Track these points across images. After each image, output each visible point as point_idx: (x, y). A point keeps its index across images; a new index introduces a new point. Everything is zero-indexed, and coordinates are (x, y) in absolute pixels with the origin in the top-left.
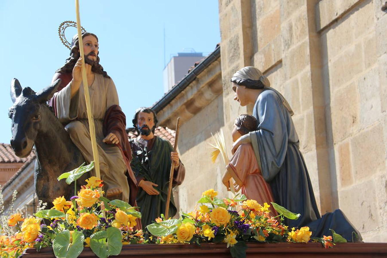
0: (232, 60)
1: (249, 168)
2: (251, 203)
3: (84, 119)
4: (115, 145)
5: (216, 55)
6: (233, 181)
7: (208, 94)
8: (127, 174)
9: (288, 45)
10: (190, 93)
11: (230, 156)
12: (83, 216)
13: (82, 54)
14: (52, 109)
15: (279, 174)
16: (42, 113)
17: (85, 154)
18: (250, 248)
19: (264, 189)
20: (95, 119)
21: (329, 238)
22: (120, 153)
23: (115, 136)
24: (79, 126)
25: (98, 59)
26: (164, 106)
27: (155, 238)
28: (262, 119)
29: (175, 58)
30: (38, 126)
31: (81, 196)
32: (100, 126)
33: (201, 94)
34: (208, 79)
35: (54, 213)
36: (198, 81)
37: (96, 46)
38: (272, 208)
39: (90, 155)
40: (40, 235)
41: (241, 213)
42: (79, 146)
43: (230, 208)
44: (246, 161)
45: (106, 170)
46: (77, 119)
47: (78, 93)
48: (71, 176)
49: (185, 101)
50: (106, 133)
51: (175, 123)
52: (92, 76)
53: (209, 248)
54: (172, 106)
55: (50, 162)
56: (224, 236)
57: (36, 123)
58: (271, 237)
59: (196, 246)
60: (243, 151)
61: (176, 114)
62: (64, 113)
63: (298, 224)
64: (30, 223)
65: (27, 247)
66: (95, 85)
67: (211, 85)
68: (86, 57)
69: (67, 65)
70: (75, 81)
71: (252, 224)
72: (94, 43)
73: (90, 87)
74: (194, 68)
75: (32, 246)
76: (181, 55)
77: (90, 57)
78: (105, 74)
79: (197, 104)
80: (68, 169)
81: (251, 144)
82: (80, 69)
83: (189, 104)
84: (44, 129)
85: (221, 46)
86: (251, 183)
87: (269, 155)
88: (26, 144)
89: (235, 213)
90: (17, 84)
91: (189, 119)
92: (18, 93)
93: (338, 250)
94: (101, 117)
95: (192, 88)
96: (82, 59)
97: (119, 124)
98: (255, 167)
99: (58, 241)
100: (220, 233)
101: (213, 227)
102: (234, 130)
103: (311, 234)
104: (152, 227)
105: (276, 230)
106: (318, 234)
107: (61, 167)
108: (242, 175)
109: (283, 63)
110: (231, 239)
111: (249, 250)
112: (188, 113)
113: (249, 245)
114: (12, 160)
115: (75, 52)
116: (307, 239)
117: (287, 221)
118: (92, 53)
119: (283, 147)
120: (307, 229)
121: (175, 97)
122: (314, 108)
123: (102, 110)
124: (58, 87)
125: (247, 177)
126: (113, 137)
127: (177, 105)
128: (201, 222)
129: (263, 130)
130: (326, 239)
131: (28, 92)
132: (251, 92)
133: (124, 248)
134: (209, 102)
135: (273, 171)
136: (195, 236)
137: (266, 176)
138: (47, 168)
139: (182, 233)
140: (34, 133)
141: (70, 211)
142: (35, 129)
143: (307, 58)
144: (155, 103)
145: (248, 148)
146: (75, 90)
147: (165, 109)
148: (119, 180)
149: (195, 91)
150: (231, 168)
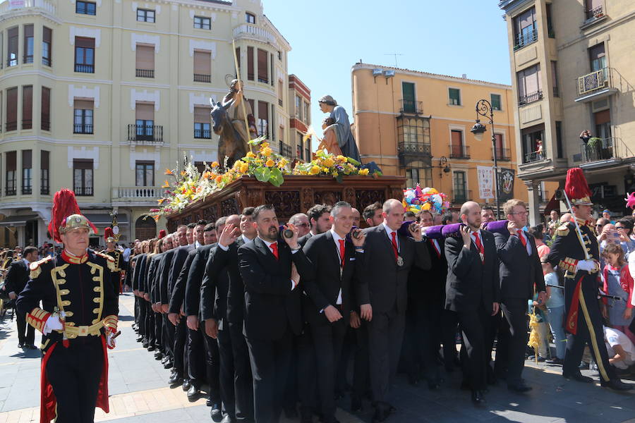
1: (333, 142)
6: (323, 147)
15: (345, 145)
17: (241, 135)
28: (338, 119)
42: (239, 132)
44: (331, 138)
47: (237, 107)
55: (227, 138)
56: (332, 172)
58: (351, 173)
60: (329, 134)
70: (237, 101)
81: (333, 130)
86: (333, 148)
87: (342, 136)
88: (220, 128)
97: (253, 122)
101: (326, 167)
103: (369, 171)
108: (329, 145)
110: (335, 173)
111: (343, 179)
116: (367, 174)
119: (348, 132)
120: (367, 169)
125: (331, 145)
129: (339, 123)
132: (330, 107)
135: (343, 143)
137: (340, 146)
138: (226, 141)
145: (332, 132)
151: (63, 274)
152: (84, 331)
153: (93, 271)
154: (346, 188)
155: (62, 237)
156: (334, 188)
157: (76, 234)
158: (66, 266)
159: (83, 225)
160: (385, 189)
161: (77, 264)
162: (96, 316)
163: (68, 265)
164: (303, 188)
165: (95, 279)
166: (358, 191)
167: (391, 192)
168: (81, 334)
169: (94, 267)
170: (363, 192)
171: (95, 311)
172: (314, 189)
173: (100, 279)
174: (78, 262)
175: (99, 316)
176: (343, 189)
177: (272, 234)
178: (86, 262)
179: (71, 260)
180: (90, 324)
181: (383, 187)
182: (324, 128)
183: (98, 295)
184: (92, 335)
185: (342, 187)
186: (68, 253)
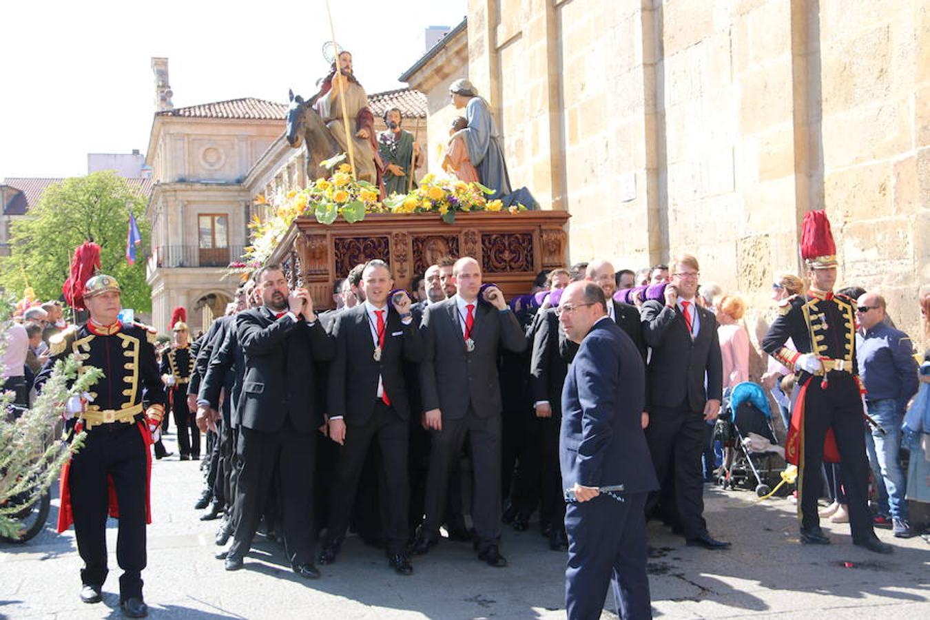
0: (478, 29)
1: (461, 158)
2: (461, 183)
3: (340, 118)
4: (365, 138)
5: (463, 27)
6: (449, 166)
7: (455, 62)
8: (374, 160)
9: (528, 18)
10: (440, 60)
11: (447, 147)
12: (338, 192)
13: (338, 68)
14: (317, 112)
15: (482, 162)
16: (309, 115)
17: (342, 145)
18: (458, 215)
19: (472, 172)
20: (350, 118)
21: (515, 207)
22: (369, 145)
23: (365, 132)
24: (337, 124)
25: (352, 71)
26: (417, 71)
27: (390, 209)
28: (471, 120)
29: (427, 30)
30: (306, 125)
31: (336, 177)
32: (354, 123)
33: (449, 61)
34: (456, 48)
35: (317, 190)
36: (446, 50)
37: (350, 61)
38: (475, 187)
39: (346, 146)
40: (307, 206)
41: (453, 191)
42: (338, 141)
43: (445, 187)
44: (458, 153)
45: (358, 157)
46: (337, 119)
47: (336, 99)
48: (329, 163)
49: (435, 67)
50: (358, 128)
51: (425, 87)
52: (347, 84)
53: (428, 215)
54: (423, 72)
55: (316, 152)
56: (439, 207)
57: (304, 123)
58: (473, 208)
59: (419, 215)
60: (456, 145)
61: (426, 80)
62: (327, 114)
63: (493, 198)
64: (300, 197)
65: (298, 215)
66: (350, 90)
67: (458, 53)
68: (341, 70)
69: (328, 77)
70: (334, 90)
71: (460, 198)
72: (348, 59)
73: (346, 94)
74: (444, 37)
75: (302, 214)
76: (432, 28)
77: (346, 70)
78: (357, 83)
79: (446, 70)
80: (329, 156)
81: (462, 139)
82: (337, 81)
83: (438, 71)
84: (311, 127)
85: (468, 17)
86: (462, 169)
87: (476, 147)
88: (297, 138)
89: (448, 191)
90: (291, 93)
91: (437, 84)
92: (291, 99)
93: (522, 216)
94: (355, 116)
95: (441, 55)
96: (338, 72)
97: (368, 122)
98: (465, 156)
99: (319, 211)
100: (435, 206)
101: (430, 200)
102: (450, 129)
103: (502, 204)
104: (386, 201)
105: (477, 203)
106: (506, 205)
107: (324, 155)
108: (456, 163)
109: (523, 34)
110: (444, 209)
111: (456, 217)
112: (437, 79)
113: (457, 213)
114: (278, 117)
115: (334, 65)
116: (499, 209)
117: (487, 197)
118: (347, 67)
119: (485, 141)
120: (499, 201)
121: (425, 64)
122: (549, 75)
123: (355, 112)
124: (322, 93)
125: (459, 163)
126: (364, 132)
127: (428, 71)
128: (423, 197)
129: (471, 128)
130: (512, 209)
131: (298, 99)
132: (464, 99)
133: (366, 216)
134: (457, 68)
135: (478, 160)
136: (418, 208)
137: (474, 163)
138: (315, 156)
139: (408, 206)
140: (304, 130)
141: (329, 188)
142: (304, 127)
143: (545, 31)
144: (407, 69)
145: (460, 141)
146: (334, 96)
147: (417, 74)
148: (368, 165)
149: (444, 59)
150: (447, 156)
151: (87, 348)
152: (109, 417)
153: (125, 344)
154: (466, 230)
155: (87, 302)
156: (444, 232)
157: (103, 299)
158: (91, 338)
159: (112, 288)
160: (533, 231)
161: (103, 336)
162: (128, 399)
163: (93, 336)
164: (395, 231)
165: (128, 354)
166: (486, 236)
167: (542, 236)
168: (106, 421)
169: (127, 340)
170: (494, 237)
171: (126, 393)
172: (411, 233)
173: (135, 354)
174: (107, 334)
175: (133, 400)
176: (460, 232)
177: (277, 301)
178: (117, 333)
179: (97, 330)
180: (118, 408)
181: (532, 228)
182: (451, 133)
183: (130, 373)
184: (122, 421)
185: (458, 229)
186: (94, 322)
